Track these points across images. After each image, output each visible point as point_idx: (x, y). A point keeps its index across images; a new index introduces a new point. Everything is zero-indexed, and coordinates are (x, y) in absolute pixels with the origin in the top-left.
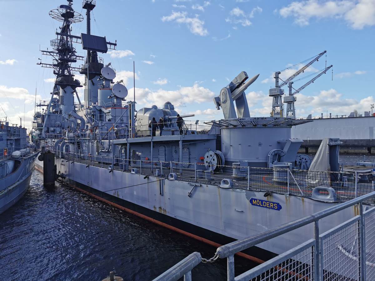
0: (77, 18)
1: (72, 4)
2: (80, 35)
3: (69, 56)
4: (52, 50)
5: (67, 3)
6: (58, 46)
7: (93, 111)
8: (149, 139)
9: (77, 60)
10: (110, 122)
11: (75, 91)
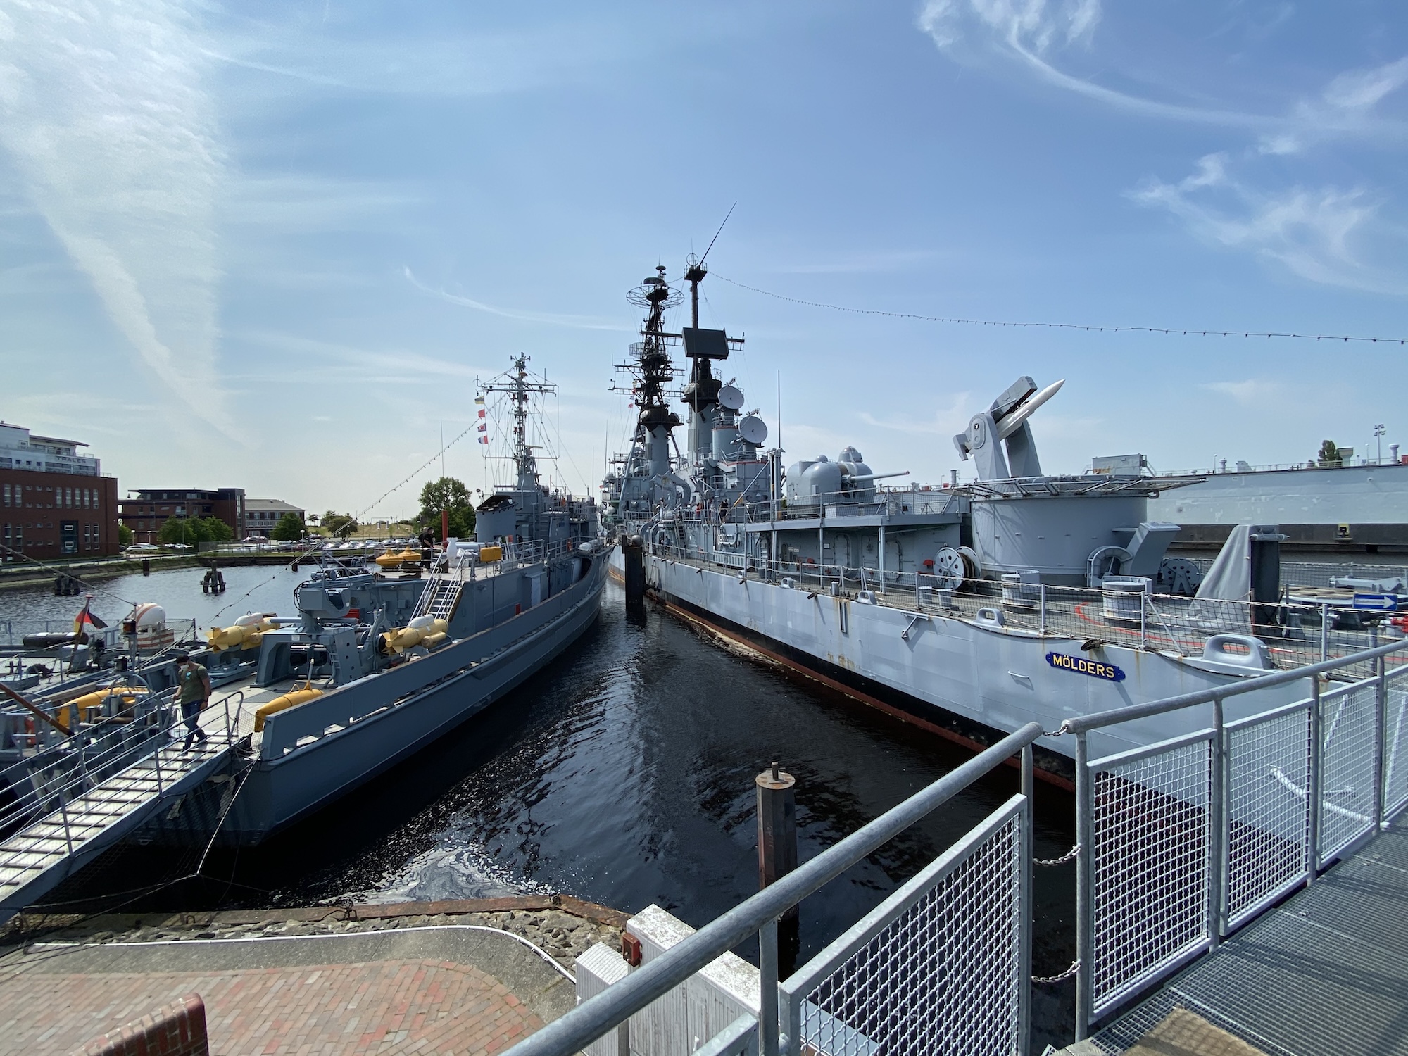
0: (673, 299)
1: (665, 274)
2: (680, 332)
3: (660, 371)
4: (633, 363)
5: (656, 274)
6: (642, 355)
7: (704, 470)
8: (814, 523)
9: (674, 377)
10: (735, 490)
11: (671, 434)
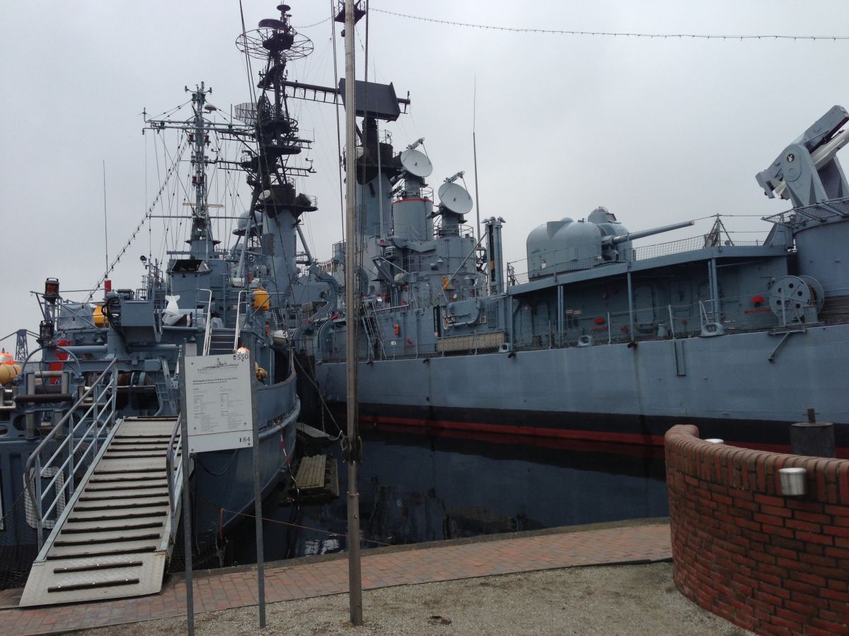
1: (290, 16)
3: (281, 141)
4: (243, 128)
6: (255, 119)
8: (618, 269)
10: (436, 272)
